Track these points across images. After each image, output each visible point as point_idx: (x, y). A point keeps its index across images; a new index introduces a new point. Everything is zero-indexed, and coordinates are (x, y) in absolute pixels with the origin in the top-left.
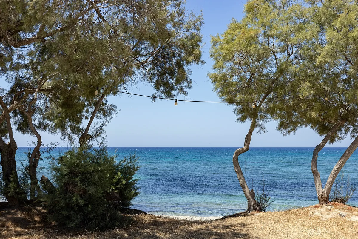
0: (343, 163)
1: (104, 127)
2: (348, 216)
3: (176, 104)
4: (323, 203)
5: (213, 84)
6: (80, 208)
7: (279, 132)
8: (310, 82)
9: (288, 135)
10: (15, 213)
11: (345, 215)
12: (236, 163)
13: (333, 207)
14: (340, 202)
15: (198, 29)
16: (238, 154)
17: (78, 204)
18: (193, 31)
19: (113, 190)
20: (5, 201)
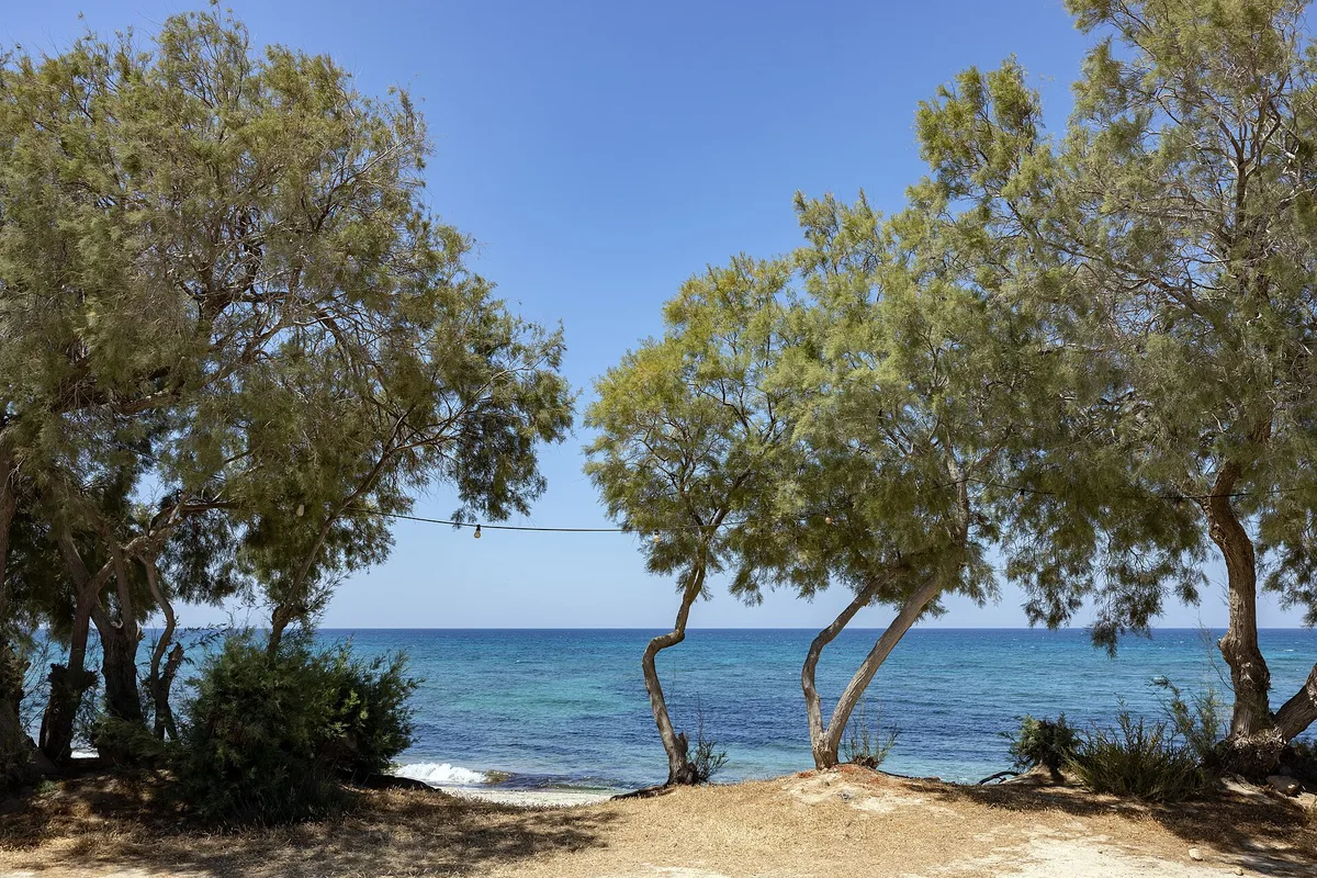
0: (870, 673)
1: (333, 588)
2: (858, 798)
3: (477, 535)
4: (823, 766)
5: (596, 488)
6: (233, 772)
7: (733, 597)
8: (799, 480)
9: (757, 604)
10: (102, 784)
11: (851, 795)
12: (650, 669)
13: (839, 776)
14: (863, 764)
15: (555, 363)
16: (655, 647)
17: (229, 764)
18: (543, 367)
19: (336, 731)
20: (96, 756)
